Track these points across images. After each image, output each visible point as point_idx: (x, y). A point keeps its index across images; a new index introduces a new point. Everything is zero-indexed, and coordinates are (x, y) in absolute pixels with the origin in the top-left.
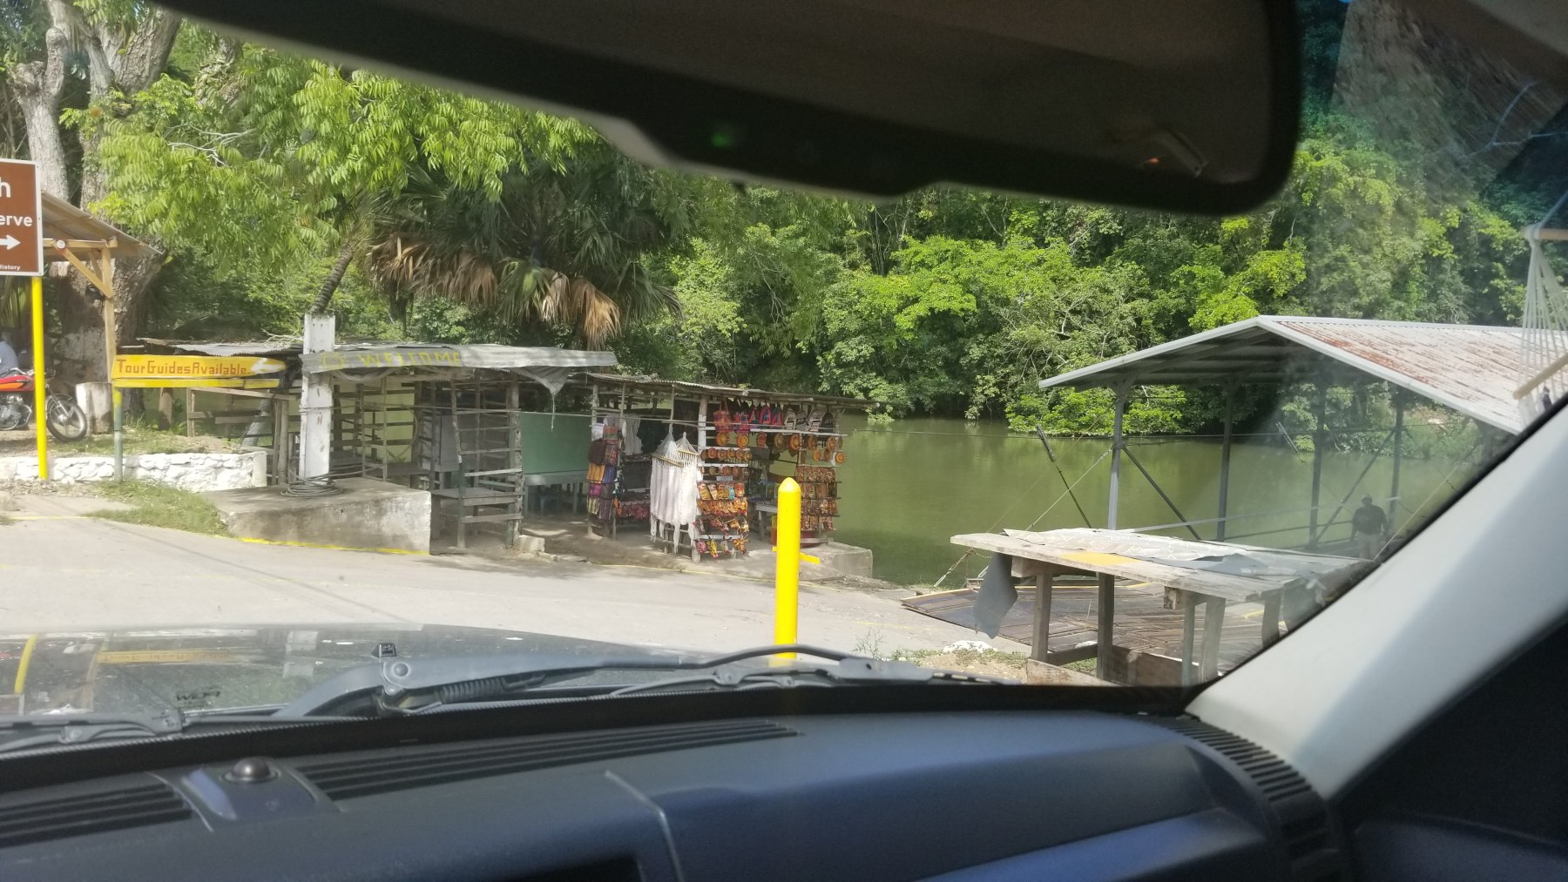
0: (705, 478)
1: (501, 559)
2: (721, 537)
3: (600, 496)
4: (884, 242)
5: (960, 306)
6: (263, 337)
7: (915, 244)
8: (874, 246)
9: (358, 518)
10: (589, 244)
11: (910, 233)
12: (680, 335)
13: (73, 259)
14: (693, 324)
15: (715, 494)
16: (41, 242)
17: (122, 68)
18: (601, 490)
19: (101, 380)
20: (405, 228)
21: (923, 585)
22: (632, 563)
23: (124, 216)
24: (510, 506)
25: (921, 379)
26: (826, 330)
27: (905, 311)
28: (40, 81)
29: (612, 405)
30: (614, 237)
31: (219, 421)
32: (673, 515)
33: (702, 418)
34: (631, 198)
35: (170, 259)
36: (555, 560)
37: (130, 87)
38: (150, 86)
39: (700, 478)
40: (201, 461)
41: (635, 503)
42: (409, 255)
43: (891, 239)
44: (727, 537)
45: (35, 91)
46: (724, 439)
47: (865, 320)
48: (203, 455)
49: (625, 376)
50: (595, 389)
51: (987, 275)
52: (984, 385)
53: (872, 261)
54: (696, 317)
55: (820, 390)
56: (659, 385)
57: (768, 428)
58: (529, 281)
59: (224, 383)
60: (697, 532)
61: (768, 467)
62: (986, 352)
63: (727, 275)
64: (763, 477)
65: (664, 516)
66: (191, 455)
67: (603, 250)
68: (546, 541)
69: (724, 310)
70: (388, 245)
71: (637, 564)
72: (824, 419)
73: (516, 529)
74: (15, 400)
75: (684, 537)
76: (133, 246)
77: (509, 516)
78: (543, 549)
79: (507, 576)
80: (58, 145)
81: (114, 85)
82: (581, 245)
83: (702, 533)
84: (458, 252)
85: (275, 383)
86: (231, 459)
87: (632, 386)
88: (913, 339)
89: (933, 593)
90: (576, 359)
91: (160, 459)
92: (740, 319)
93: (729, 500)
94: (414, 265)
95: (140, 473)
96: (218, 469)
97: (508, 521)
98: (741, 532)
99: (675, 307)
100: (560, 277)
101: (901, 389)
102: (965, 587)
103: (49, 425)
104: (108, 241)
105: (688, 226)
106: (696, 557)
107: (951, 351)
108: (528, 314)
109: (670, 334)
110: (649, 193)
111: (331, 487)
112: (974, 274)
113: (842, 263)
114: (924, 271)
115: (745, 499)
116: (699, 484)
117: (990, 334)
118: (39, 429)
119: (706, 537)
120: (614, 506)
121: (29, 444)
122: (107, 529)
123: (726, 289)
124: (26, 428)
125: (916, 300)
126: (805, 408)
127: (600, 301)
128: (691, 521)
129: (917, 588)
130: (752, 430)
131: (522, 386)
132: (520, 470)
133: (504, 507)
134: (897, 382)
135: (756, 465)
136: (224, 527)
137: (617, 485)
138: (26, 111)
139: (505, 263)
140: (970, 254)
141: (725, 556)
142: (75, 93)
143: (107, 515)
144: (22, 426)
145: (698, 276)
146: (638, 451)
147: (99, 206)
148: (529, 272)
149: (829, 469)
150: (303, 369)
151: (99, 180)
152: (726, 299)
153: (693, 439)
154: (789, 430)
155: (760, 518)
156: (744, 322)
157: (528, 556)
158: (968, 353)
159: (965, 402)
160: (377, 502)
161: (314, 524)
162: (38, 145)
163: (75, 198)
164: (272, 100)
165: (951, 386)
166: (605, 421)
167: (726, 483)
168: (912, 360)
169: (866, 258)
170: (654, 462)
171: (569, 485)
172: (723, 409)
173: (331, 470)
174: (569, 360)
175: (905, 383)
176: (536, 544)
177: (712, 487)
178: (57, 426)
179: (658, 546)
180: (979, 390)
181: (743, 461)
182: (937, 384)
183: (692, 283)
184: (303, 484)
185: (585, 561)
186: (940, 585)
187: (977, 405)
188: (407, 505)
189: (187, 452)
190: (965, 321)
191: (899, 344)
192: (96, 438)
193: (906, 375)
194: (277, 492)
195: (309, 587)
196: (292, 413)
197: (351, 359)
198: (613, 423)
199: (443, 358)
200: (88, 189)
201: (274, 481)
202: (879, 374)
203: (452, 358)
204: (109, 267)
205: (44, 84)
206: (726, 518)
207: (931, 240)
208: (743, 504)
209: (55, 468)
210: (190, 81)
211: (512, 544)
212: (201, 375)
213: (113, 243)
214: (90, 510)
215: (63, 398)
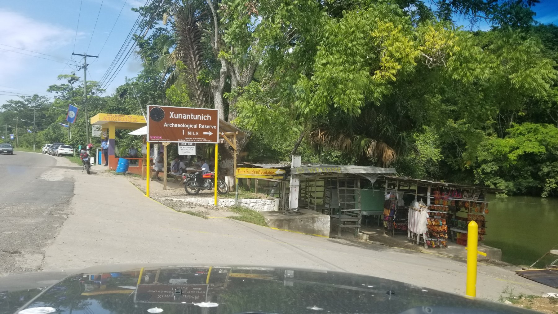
0: (430, 217)
1: (353, 241)
2: (436, 240)
3: (388, 221)
4: (503, 125)
5: (538, 151)
6: (278, 162)
7: (517, 126)
8: (498, 127)
9: (307, 223)
10: (385, 129)
11: (514, 121)
12: (417, 161)
13: (226, 138)
14: (422, 157)
15: (434, 223)
16: (218, 133)
17: (241, 79)
18: (389, 219)
19: (232, 175)
20: (322, 126)
21: (524, 266)
22: (401, 247)
23: (240, 125)
24: (356, 223)
25: (520, 180)
26: (477, 160)
27: (513, 153)
28: (218, 84)
29: (392, 187)
30: (394, 127)
31: (265, 189)
32: (417, 230)
33: (429, 194)
34: (401, 112)
35: (252, 137)
36: (373, 243)
37: (243, 85)
38: (249, 84)
39: (428, 216)
40: (259, 202)
41: (401, 224)
42: (323, 135)
43: (506, 124)
44: (439, 240)
45: (217, 87)
46: (438, 202)
47: (495, 156)
48: (260, 200)
49: (397, 177)
50: (387, 181)
51: (550, 138)
52: (550, 183)
53: (498, 133)
54: (423, 154)
55: (475, 183)
56: (411, 180)
57: (456, 198)
58: (363, 142)
59: (267, 177)
60: (426, 237)
61: (455, 213)
62: (551, 169)
63: (436, 139)
64: (453, 217)
65: (413, 230)
66: (257, 199)
67: (390, 131)
68: (369, 236)
69: (434, 152)
70: (316, 131)
71: (403, 248)
72: (480, 196)
73: (358, 231)
74: (209, 181)
75: (421, 238)
76: (242, 134)
77: (356, 226)
78: (368, 239)
79: (356, 248)
80: (222, 104)
81: (238, 85)
82: (382, 130)
83: (428, 238)
84: (339, 134)
85: (282, 177)
86: (268, 201)
87: (400, 180)
88: (516, 164)
89: (530, 269)
90: (381, 171)
91: (248, 200)
92: (441, 156)
93: (440, 226)
94: (324, 138)
95: (242, 205)
96: (264, 204)
97: (355, 228)
98: (444, 238)
99: (416, 151)
100: (374, 141)
101: (511, 184)
102: (545, 268)
103: (218, 190)
104: (236, 132)
105: (423, 122)
106: (426, 247)
107: (534, 169)
108: (362, 154)
109: (413, 161)
110: (408, 111)
111: (298, 213)
112: (545, 137)
113: (484, 133)
114: (521, 137)
115: (446, 226)
116: (427, 219)
117: (552, 162)
118: (215, 189)
119: (430, 239)
120: (393, 225)
121: (212, 194)
122: (233, 222)
123: (435, 144)
124: (211, 189)
125: (518, 148)
126: (472, 191)
127: (388, 149)
128: (424, 233)
129: (522, 267)
130: (449, 199)
131: (361, 179)
132: (360, 210)
133: (354, 223)
134: (509, 181)
135: (450, 212)
136: (266, 223)
137: (395, 217)
138: (214, 94)
139: (355, 137)
140: (542, 130)
141: (438, 247)
142: (227, 88)
143: (233, 218)
144: (210, 189)
145: (424, 139)
146: (403, 205)
147: (233, 122)
148: (363, 139)
149: (482, 216)
150: (291, 173)
151: (233, 114)
152: (435, 148)
153: (425, 201)
154: (465, 199)
155: (452, 233)
156: (443, 157)
157: (363, 241)
158: (542, 170)
159: (541, 190)
160: (313, 218)
161: (293, 224)
162: (217, 104)
163: (226, 119)
164: (286, 87)
165: (534, 183)
166: (390, 193)
167: (438, 219)
168: (516, 172)
169: (495, 132)
170: (409, 209)
171: (376, 216)
172: (437, 190)
173: (298, 206)
174: (379, 171)
175: (513, 181)
176: (365, 237)
177: (433, 220)
178: (220, 189)
179: (411, 241)
180: (548, 185)
181: (445, 211)
182: (528, 182)
183: (422, 142)
184: (290, 211)
185: (383, 245)
186: (532, 267)
187: (546, 191)
188: (322, 220)
189: (255, 198)
190: (540, 156)
191: (510, 166)
192: (230, 193)
193: (513, 178)
194: (282, 213)
195: (293, 246)
196: (287, 187)
197: (306, 170)
198: (393, 194)
199: (335, 170)
200: (230, 117)
201: (281, 209)
202: (501, 177)
203: (338, 170)
204: (235, 140)
205: (219, 85)
206: (438, 232)
207: (524, 124)
208: (446, 228)
209: (219, 202)
210: (260, 82)
211: (357, 236)
212: (261, 174)
213: (237, 133)
214: (229, 216)
215: (222, 181)
